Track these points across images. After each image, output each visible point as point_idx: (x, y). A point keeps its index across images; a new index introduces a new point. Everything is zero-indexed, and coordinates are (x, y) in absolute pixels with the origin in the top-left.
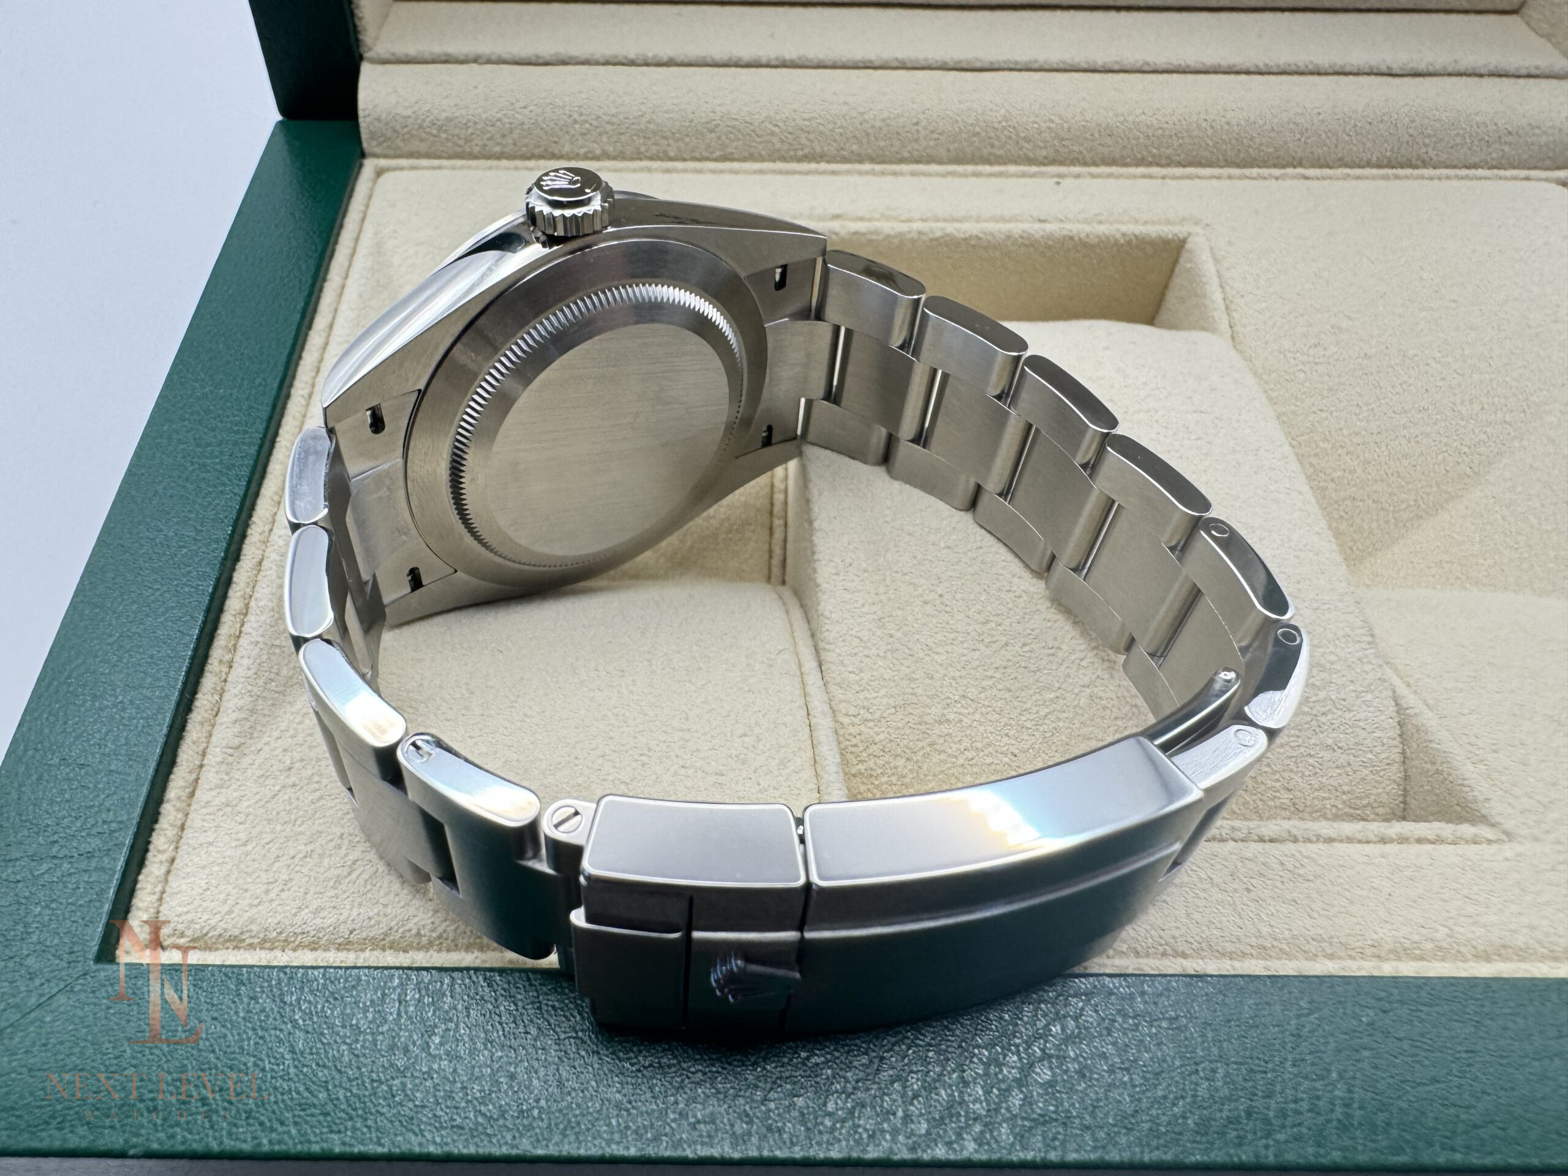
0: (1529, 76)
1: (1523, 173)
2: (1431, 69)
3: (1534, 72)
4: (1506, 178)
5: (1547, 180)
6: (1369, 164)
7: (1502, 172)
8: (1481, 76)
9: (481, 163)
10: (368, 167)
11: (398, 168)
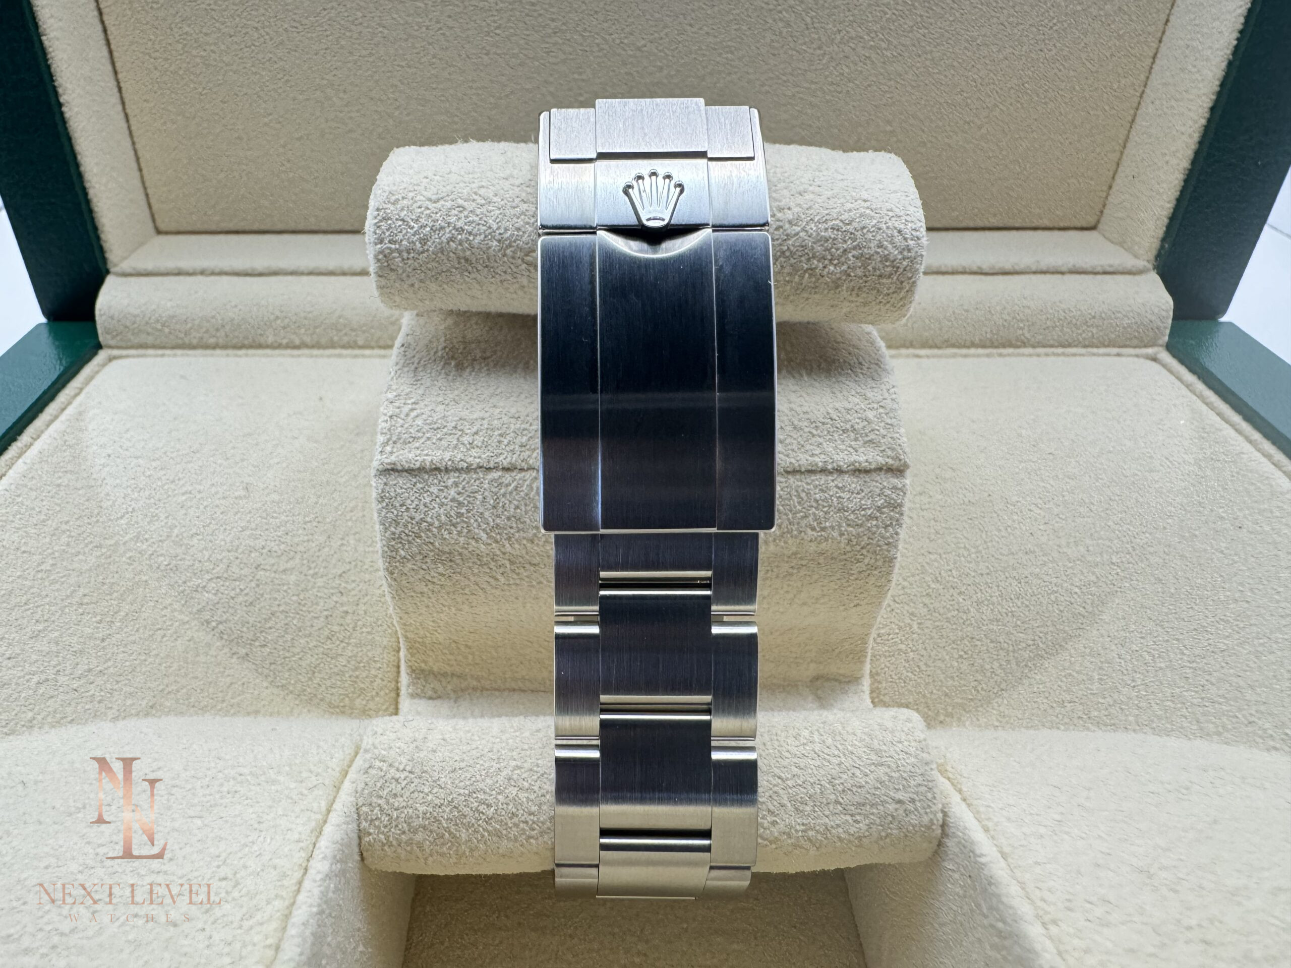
0: (1105, 273)
1: (1115, 350)
2: (1017, 268)
3: (1108, 269)
4: (1099, 355)
5: (1137, 356)
6: (973, 345)
7: (1095, 350)
8: (1062, 273)
9: (199, 352)
10: (102, 355)
11: (127, 356)
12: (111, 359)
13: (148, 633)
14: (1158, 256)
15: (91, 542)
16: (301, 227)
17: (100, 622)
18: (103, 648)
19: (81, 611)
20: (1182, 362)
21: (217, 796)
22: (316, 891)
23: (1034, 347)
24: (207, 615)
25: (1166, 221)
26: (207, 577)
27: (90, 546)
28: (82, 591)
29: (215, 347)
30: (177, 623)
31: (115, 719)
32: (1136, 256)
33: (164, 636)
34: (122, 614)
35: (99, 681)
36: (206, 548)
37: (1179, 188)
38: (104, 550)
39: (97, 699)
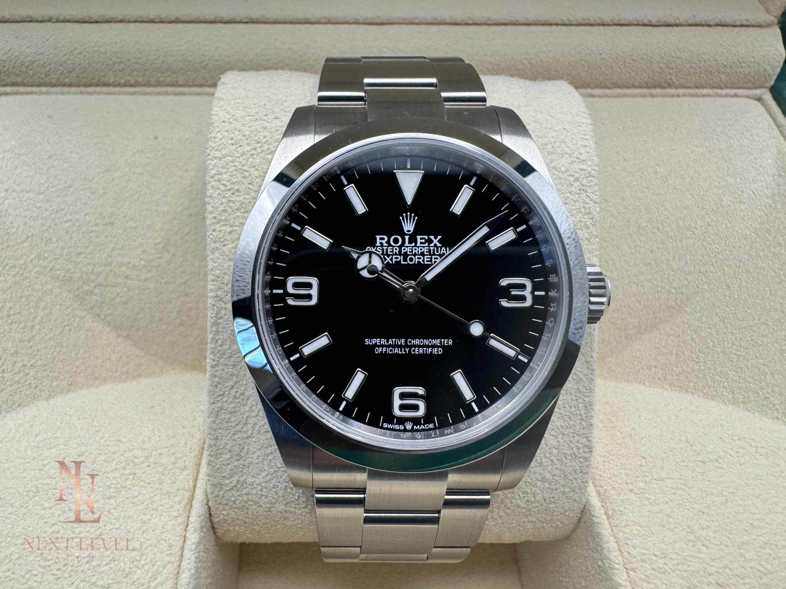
0: (741, 26)
1: (732, 92)
3: (745, 23)
4: (721, 96)
5: (748, 97)
7: (719, 91)
15: (7, 264)
17: (25, 327)
18: (31, 347)
19: (10, 321)
20: (779, 105)
28: (8, 305)
30: (78, 319)
32: (768, 11)
33: (70, 330)
34: (39, 318)
35: (32, 372)
36: (89, 264)
38: (17, 269)
39: (33, 386)
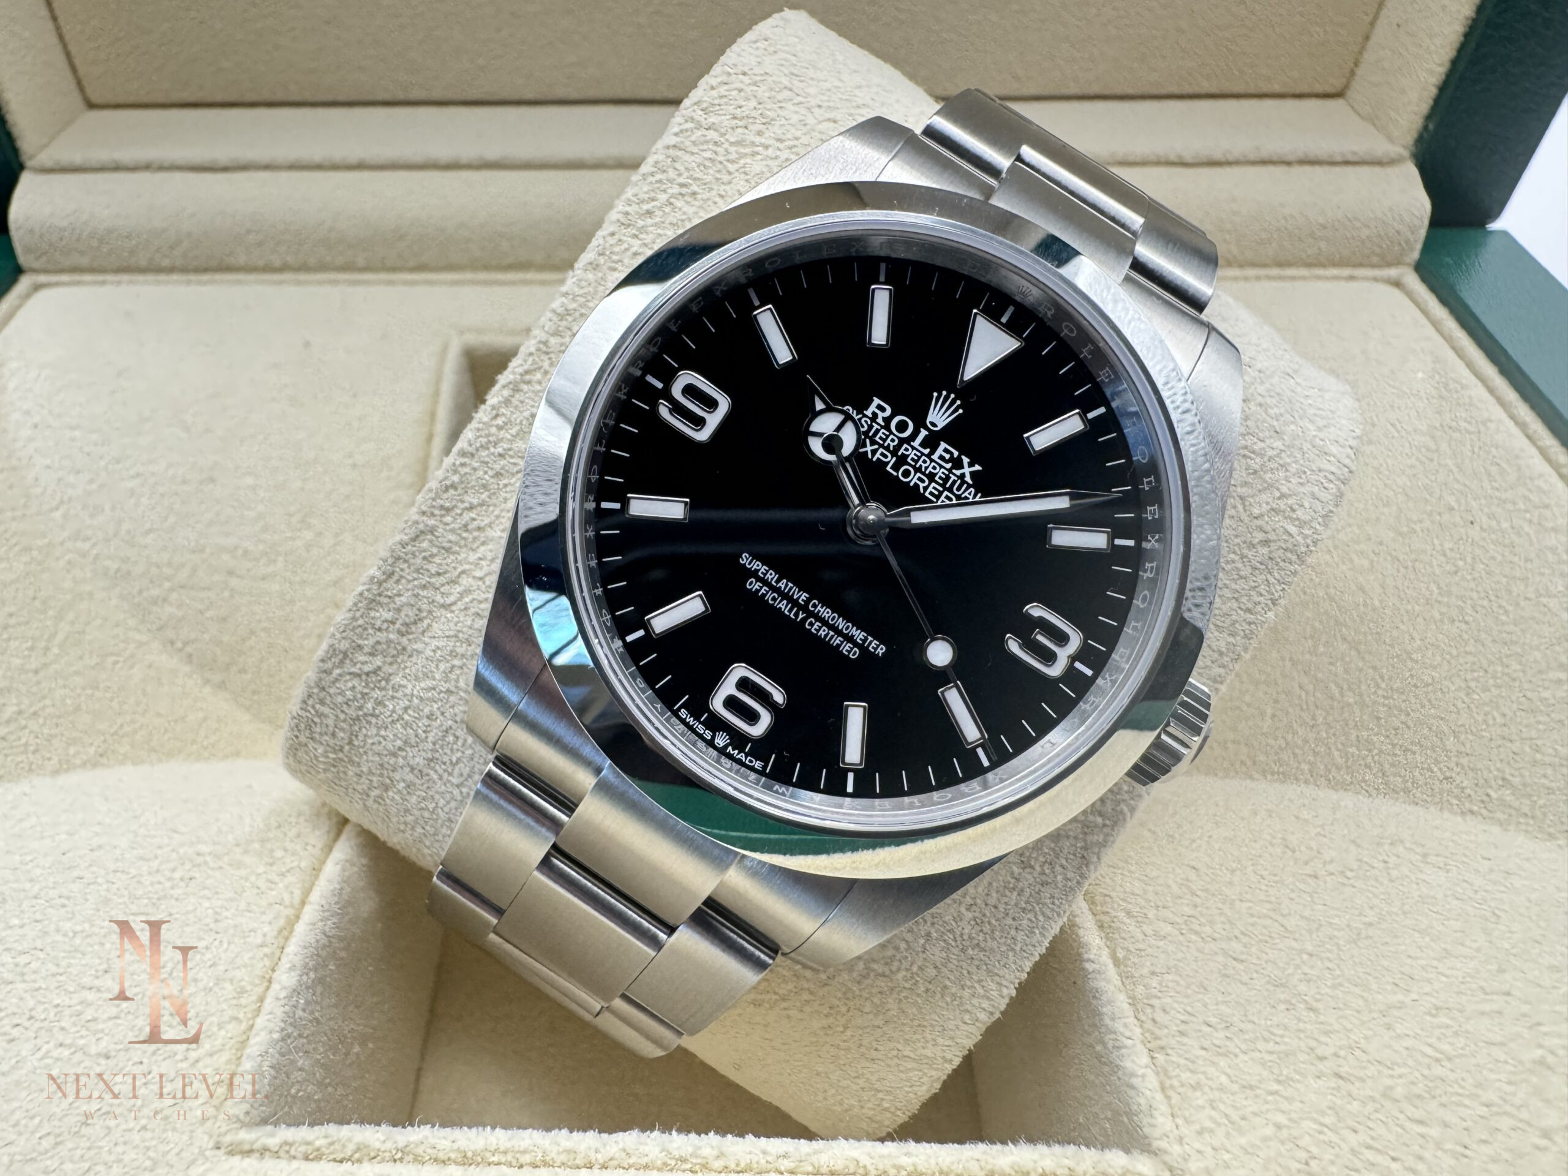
0: (1347, 163)
1: (1346, 272)
2: (1229, 156)
3: (1351, 158)
4: (1327, 278)
5: (1375, 279)
7: (1321, 271)
8: (1288, 163)
9: (150, 277)
10: (24, 283)
11: (57, 284)
12: (37, 287)
13: (95, 660)
14: (1420, 140)
16: (280, 96)
17: (32, 649)
18: (38, 683)
20: (1433, 289)
21: (168, 884)
22: (279, 1012)
23: (1241, 266)
24: (170, 634)
25: (1434, 91)
26: (167, 585)
27: (17, 548)
29: (171, 270)
30: (133, 646)
31: (56, 773)
32: (1390, 139)
33: (116, 663)
34: (61, 636)
35: (33, 725)
36: (164, 549)
37: (1456, 45)
38: (34, 554)
39: (32, 748)
